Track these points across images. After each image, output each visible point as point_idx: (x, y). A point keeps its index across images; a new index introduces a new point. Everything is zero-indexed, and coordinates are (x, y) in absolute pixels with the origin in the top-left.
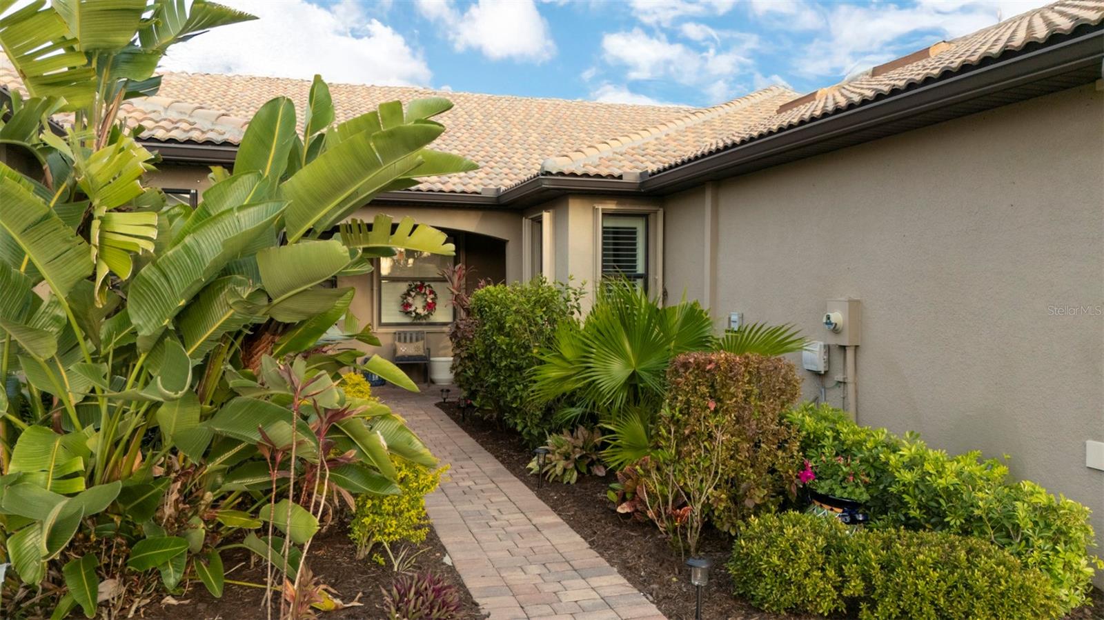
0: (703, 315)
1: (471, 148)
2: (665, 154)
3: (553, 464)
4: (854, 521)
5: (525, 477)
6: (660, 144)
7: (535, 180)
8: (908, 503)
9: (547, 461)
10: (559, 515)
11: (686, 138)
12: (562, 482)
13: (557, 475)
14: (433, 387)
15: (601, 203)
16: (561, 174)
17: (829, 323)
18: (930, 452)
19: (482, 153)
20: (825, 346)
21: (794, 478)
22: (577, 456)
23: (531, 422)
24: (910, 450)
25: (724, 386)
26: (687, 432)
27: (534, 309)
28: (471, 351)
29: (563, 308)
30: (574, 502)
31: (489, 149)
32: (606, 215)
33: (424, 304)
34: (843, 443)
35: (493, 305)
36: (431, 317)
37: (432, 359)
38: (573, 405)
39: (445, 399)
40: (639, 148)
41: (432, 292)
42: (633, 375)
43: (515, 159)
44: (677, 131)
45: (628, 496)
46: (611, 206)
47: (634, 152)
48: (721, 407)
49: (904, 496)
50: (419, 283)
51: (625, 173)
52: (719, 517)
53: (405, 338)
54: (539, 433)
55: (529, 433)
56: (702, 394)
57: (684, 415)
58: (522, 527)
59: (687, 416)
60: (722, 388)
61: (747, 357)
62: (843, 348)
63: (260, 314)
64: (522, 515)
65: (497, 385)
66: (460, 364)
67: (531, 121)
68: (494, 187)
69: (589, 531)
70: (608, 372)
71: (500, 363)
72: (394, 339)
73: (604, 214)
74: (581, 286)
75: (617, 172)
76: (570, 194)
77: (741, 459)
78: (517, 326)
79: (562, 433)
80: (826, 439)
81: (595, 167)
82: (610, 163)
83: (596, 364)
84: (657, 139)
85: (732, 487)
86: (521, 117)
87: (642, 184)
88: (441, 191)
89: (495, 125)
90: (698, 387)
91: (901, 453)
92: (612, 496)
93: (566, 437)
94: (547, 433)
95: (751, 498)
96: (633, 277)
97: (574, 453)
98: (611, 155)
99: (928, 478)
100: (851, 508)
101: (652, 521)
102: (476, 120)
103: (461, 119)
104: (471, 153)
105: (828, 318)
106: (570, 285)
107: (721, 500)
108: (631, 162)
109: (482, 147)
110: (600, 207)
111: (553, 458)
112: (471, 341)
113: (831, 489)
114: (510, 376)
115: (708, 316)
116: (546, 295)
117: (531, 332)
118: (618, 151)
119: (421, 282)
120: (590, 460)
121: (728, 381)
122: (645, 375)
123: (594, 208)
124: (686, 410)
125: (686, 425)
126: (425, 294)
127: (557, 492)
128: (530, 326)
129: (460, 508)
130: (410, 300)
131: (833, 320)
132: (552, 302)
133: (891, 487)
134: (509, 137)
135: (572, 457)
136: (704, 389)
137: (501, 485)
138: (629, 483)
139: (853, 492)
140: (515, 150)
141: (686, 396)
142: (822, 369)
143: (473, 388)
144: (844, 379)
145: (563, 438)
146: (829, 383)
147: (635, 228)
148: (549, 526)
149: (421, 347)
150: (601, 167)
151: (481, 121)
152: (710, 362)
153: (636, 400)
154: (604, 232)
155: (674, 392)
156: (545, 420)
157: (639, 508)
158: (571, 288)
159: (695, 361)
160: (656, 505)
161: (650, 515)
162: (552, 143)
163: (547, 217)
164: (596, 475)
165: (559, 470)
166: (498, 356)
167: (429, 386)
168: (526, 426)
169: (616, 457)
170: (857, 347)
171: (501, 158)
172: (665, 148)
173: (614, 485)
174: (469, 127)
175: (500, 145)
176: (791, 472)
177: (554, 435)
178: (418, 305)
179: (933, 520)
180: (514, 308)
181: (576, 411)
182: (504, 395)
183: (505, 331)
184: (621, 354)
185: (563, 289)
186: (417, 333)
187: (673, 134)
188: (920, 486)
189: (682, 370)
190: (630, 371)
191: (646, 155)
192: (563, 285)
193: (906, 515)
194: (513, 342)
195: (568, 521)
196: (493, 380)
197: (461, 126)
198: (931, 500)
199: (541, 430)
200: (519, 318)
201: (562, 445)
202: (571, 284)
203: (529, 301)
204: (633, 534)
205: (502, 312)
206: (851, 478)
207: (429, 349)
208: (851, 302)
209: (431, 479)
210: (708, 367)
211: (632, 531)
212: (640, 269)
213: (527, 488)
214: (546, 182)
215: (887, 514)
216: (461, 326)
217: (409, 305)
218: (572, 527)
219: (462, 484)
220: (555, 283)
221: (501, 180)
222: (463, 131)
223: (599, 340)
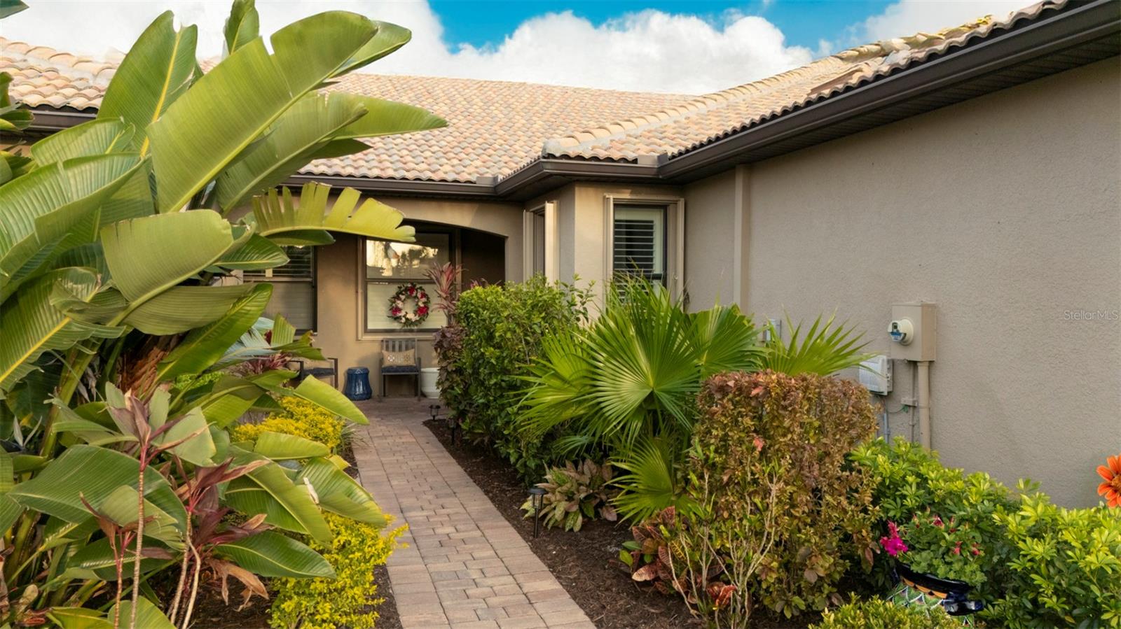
0: (745, 322)
1: (467, 134)
2: (686, 137)
3: (553, 506)
4: (963, 611)
5: (518, 520)
6: (680, 127)
7: (536, 165)
8: (1040, 586)
9: (545, 502)
10: (558, 578)
11: (708, 122)
12: (564, 528)
13: (556, 520)
14: (425, 402)
15: (612, 192)
16: (566, 156)
17: (895, 333)
18: (1064, 512)
19: (480, 140)
20: (888, 361)
21: (869, 540)
22: (582, 496)
23: (527, 451)
24: (1035, 508)
25: (774, 418)
26: (725, 478)
27: (530, 315)
28: (459, 364)
29: (566, 313)
30: (578, 559)
31: (488, 136)
32: (618, 206)
33: (416, 308)
34: (930, 493)
35: (480, 310)
36: (423, 323)
37: (423, 370)
38: (576, 432)
39: (434, 417)
40: (656, 131)
41: (424, 295)
42: (651, 398)
43: (517, 147)
44: (698, 114)
45: (647, 559)
46: (626, 195)
47: (650, 135)
48: (770, 446)
49: (1033, 576)
50: (409, 285)
51: (639, 156)
52: (767, 590)
53: (394, 347)
54: (537, 466)
55: (525, 465)
56: (745, 428)
57: (720, 454)
58: (508, 598)
59: (724, 456)
60: (773, 420)
61: (804, 379)
62: (914, 364)
63: (112, 324)
64: (511, 578)
65: (487, 406)
66: (447, 380)
67: (537, 108)
68: (491, 176)
69: (596, 605)
70: (617, 390)
71: (489, 380)
72: (382, 348)
73: (616, 205)
74: (588, 287)
75: (631, 156)
76: (578, 181)
77: (797, 515)
78: (509, 335)
79: (564, 466)
80: (908, 487)
81: (606, 150)
82: (623, 146)
83: (605, 384)
84: (675, 122)
85: (784, 550)
86: (525, 104)
87: (660, 169)
88: (430, 180)
89: (496, 112)
90: (740, 419)
91: (1022, 513)
92: (625, 557)
93: (569, 472)
94: (546, 465)
95: (812, 569)
96: (650, 277)
97: (578, 492)
98: (624, 138)
99: (1070, 553)
100: (957, 592)
101: (678, 593)
102: (475, 107)
103: (459, 106)
104: (467, 140)
105: (895, 326)
106: (576, 287)
107: (771, 569)
108: (647, 145)
109: (481, 134)
110: (611, 197)
111: (553, 499)
112: (460, 352)
113: (930, 565)
114: (502, 396)
115: (750, 324)
116: (545, 297)
117: (527, 343)
118: (631, 134)
119: (412, 284)
120: (598, 501)
121: (780, 412)
122: (666, 400)
123: (604, 197)
124: (723, 449)
125: (723, 469)
126: (416, 297)
127: (557, 543)
128: (526, 335)
129: (432, 567)
130: (400, 304)
131: (901, 329)
132: (552, 306)
133: (1010, 561)
134: (511, 124)
135: (576, 497)
136: (748, 422)
137: (488, 533)
138: (648, 542)
139: (962, 571)
140: (517, 138)
141: (724, 429)
142: (884, 389)
143: (461, 407)
144: (914, 402)
145: (566, 473)
146: (894, 407)
147: (652, 222)
148: (546, 595)
149: (411, 356)
150: (612, 150)
151: (480, 108)
152: (756, 385)
153: (656, 431)
154: (616, 226)
155: (707, 424)
156: (545, 449)
157: (662, 575)
158: (576, 290)
159: (735, 385)
160: (685, 572)
161: (676, 587)
162: (557, 131)
163: (550, 208)
164: (606, 519)
165: (558, 514)
166: (486, 371)
167: (419, 400)
168: (521, 456)
169: (631, 506)
170: (931, 362)
171: (501, 145)
172: (686, 131)
173: (628, 544)
174: (466, 114)
175: (501, 132)
176: (864, 533)
177: (555, 468)
178: (408, 311)
179: (1076, 612)
180: (506, 314)
181: (580, 440)
182: (494, 418)
183: (495, 341)
184: (634, 368)
185: (566, 291)
186: (407, 340)
187: (694, 117)
188: (1058, 564)
189: (717, 396)
190: (648, 391)
191: (665, 137)
192: (566, 286)
193: (1034, 602)
194: (505, 355)
195: (569, 588)
196: (482, 401)
197: (458, 112)
198: (1074, 584)
199: (539, 462)
200: (512, 326)
201: (565, 482)
202: (577, 285)
203: (524, 305)
204: (653, 611)
205: (491, 319)
206: (957, 550)
207: (419, 359)
208: (924, 306)
209: (381, 545)
210: (754, 392)
211: (652, 606)
212: (657, 269)
213: (519, 538)
214: (548, 166)
215: (1004, 598)
216: (448, 335)
217: (398, 310)
218: (574, 597)
219: (440, 531)
220: (556, 284)
221: (500, 169)
222: (460, 117)
223: (605, 351)
